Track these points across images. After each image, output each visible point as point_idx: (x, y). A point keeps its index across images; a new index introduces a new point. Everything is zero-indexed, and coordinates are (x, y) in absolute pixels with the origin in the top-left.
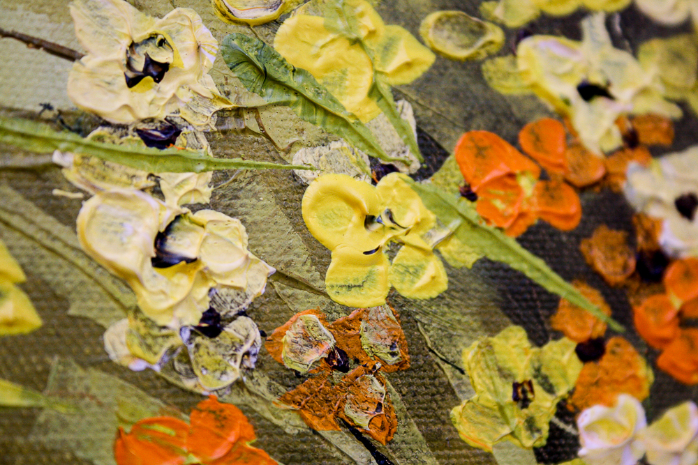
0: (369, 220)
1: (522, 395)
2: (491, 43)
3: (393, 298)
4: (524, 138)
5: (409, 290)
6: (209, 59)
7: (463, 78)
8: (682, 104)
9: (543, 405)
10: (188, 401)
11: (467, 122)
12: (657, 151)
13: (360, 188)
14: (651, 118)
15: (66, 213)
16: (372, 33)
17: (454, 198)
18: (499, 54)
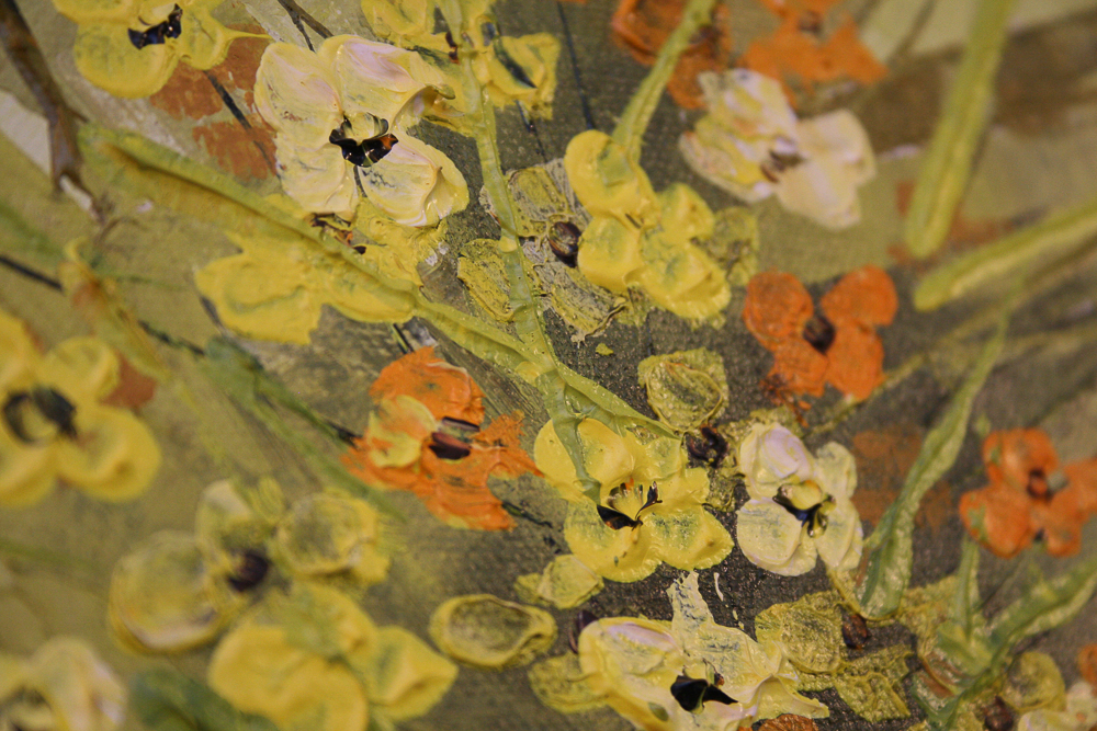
2: (538, 636)
7: (503, 697)
16: (359, 644)
18: (552, 654)
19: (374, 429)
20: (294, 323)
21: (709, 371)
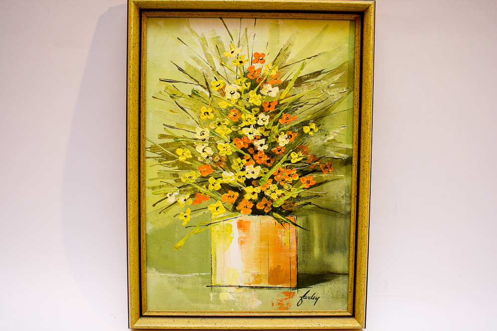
0: (224, 148)
1: (239, 165)
3: (226, 155)
4: (242, 139)
5: (228, 154)
6: (209, 133)
7: (235, 133)
8: (262, 134)
9: (242, 166)
10: (205, 164)
11: (236, 137)
12: (258, 139)
13: (224, 145)
14: (258, 136)
15: (195, 148)
17: (233, 145)
18: (240, 130)
19: (229, 114)
20: (225, 107)
21: (258, 109)
